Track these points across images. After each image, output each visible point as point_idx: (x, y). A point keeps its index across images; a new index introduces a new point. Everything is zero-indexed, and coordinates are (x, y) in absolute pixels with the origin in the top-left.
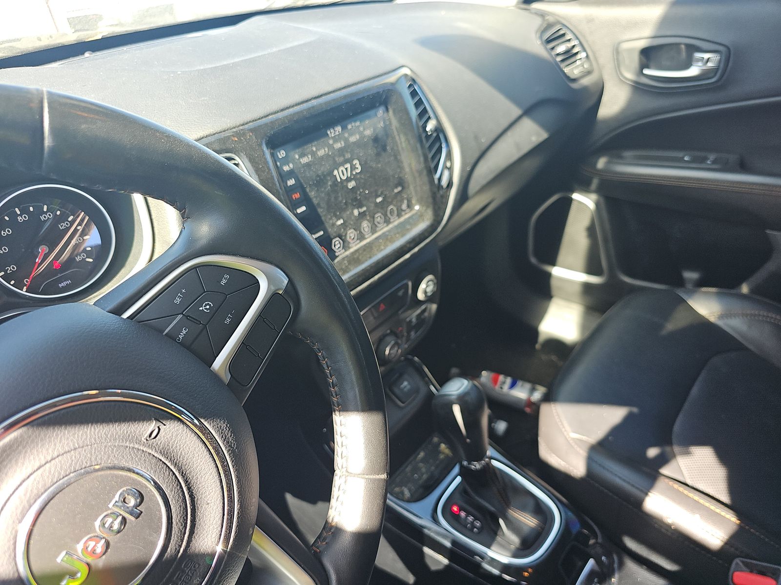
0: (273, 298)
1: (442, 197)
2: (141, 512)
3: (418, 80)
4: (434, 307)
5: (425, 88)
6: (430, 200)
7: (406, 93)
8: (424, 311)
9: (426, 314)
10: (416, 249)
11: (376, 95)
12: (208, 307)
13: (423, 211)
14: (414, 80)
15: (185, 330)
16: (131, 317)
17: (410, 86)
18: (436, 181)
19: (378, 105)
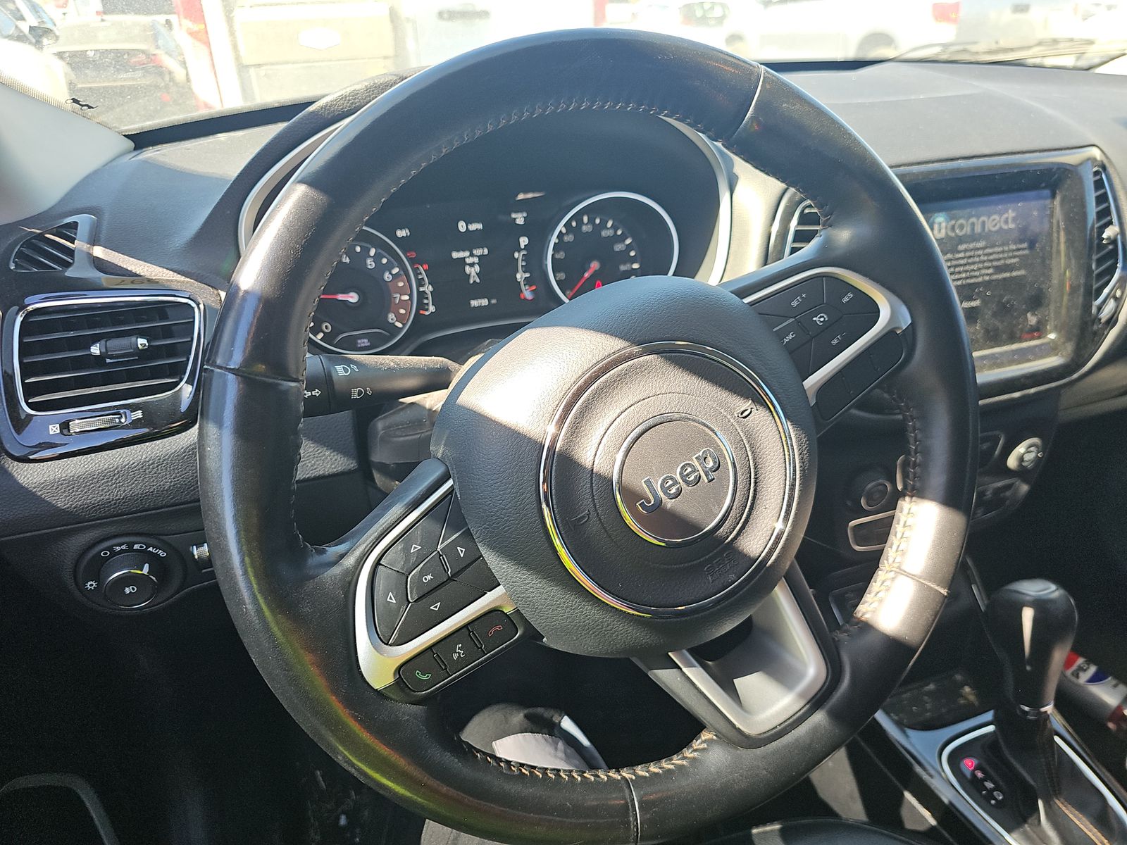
0: (889, 335)
1: (1095, 333)
2: (714, 479)
3: (1110, 170)
4: (1025, 488)
5: (1116, 181)
6: (1076, 331)
7: (1089, 181)
8: (1009, 487)
9: (1008, 494)
10: (1032, 391)
11: (1046, 172)
12: (822, 319)
13: (1059, 343)
14: (1104, 168)
15: (792, 335)
16: (752, 304)
17: (1096, 173)
18: (1094, 310)
19: (1043, 185)
